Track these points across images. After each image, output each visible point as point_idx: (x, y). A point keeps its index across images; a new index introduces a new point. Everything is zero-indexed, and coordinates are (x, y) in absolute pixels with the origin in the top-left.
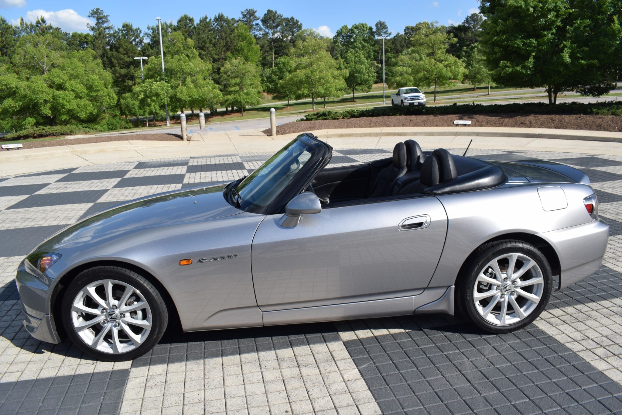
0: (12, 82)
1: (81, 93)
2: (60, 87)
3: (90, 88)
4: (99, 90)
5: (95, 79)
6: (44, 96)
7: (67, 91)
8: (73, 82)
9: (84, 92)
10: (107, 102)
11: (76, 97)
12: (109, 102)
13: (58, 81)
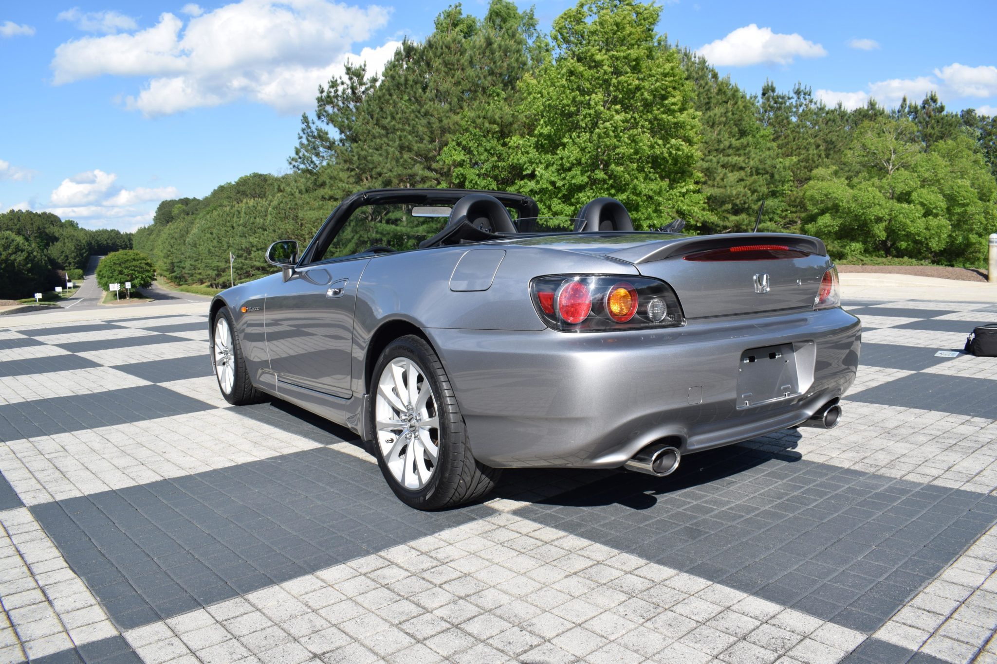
0: (836, 191)
1: (936, 208)
2: (904, 197)
3: (952, 199)
4: (968, 205)
5: (963, 186)
6: (877, 211)
7: (912, 205)
8: (924, 191)
9: (941, 207)
10: (981, 223)
11: (925, 215)
12: (985, 222)
13: (900, 188)
